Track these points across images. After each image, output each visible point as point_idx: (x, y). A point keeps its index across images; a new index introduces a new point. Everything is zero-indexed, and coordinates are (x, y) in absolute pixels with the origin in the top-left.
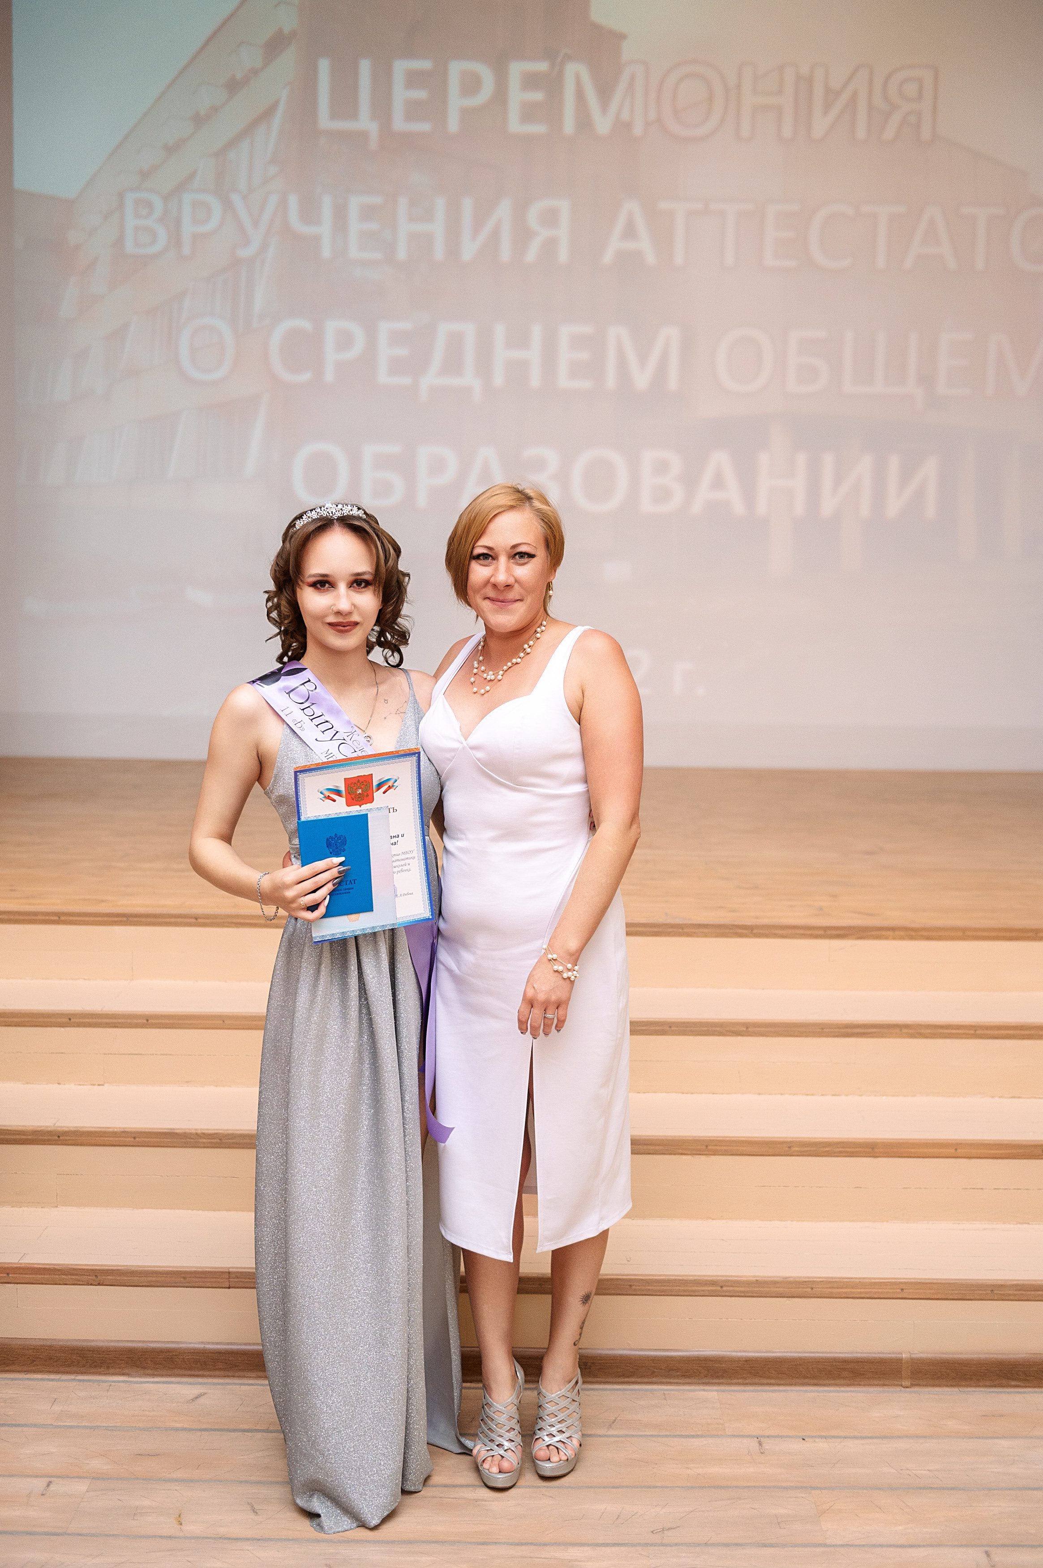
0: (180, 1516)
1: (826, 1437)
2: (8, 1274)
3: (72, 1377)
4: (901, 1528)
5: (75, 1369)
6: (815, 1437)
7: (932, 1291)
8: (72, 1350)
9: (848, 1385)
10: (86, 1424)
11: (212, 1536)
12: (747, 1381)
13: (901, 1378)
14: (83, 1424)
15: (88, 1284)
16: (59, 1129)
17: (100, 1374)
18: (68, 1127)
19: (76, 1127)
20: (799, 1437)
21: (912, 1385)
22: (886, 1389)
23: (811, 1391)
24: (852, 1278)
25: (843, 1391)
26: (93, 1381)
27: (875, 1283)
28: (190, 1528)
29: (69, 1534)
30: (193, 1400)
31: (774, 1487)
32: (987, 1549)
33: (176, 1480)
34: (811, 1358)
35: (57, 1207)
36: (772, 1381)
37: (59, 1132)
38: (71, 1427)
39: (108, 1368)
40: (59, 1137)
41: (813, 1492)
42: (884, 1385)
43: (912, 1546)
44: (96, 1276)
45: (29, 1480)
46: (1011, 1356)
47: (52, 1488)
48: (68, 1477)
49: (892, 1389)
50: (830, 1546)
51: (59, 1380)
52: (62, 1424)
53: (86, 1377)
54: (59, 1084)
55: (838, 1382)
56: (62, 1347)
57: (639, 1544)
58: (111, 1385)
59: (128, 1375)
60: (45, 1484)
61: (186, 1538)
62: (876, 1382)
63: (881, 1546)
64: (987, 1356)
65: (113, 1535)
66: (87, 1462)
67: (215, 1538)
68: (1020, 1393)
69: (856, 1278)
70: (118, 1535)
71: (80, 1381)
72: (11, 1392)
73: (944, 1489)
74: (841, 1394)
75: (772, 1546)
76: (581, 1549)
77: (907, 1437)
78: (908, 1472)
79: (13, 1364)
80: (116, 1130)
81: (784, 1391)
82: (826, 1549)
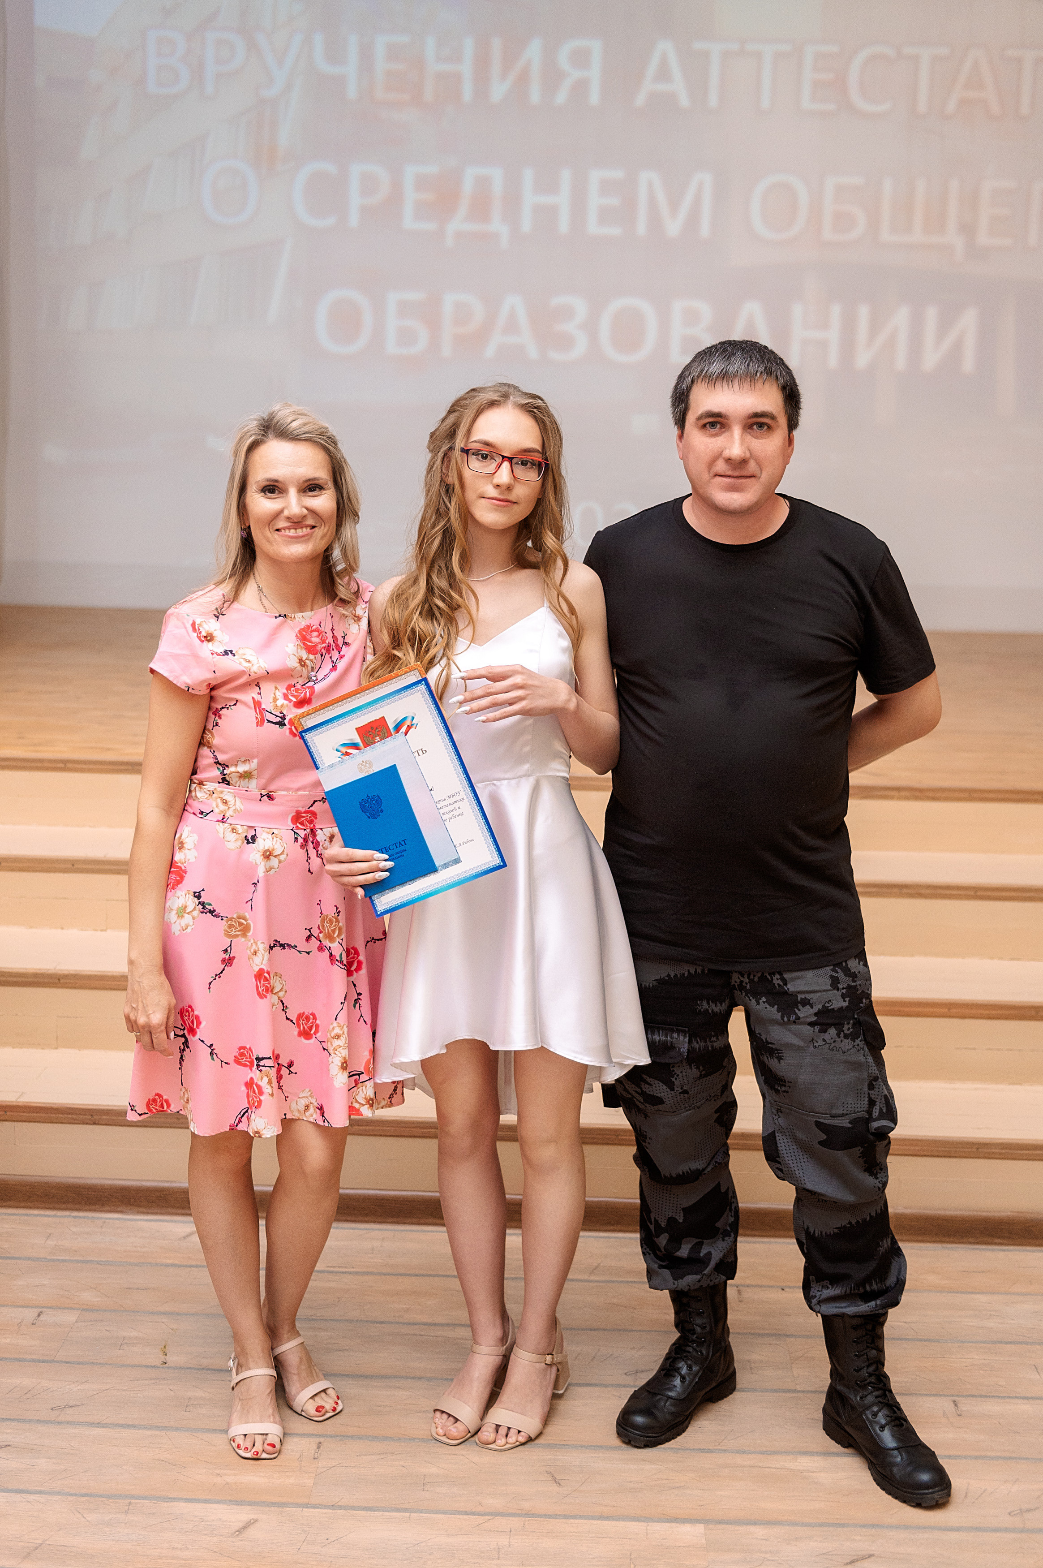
0: (165, 1347)
2: (5, 1112)
3: (67, 1213)
5: (70, 1205)
8: (67, 1187)
10: (79, 1258)
11: (196, 1366)
14: (76, 1258)
15: (84, 1123)
16: (59, 972)
17: (95, 1211)
18: (68, 971)
19: (75, 971)
20: (777, 1287)
26: (88, 1218)
28: (173, 1359)
29: (56, 1362)
30: (184, 1238)
31: (750, 1334)
32: (955, 1398)
33: (164, 1313)
35: (57, 1048)
37: (60, 975)
38: (64, 1261)
39: (103, 1205)
40: (59, 980)
44: (92, 1115)
45: (20, 1309)
46: (996, 1214)
47: (42, 1318)
48: (59, 1308)
51: (55, 1216)
52: (55, 1258)
53: (81, 1214)
54: (62, 928)
56: (58, 1184)
57: (612, 1385)
58: (104, 1222)
59: (122, 1212)
60: (36, 1314)
61: (169, 1368)
64: (971, 1213)
65: (100, 1364)
66: (78, 1294)
67: (198, 1369)
68: (1003, 1250)
70: (104, 1364)
71: (75, 1217)
72: (7, 1226)
73: (918, 1340)
79: (10, 1200)
80: (115, 974)
81: (768, 1242)
82: (795, 1395)
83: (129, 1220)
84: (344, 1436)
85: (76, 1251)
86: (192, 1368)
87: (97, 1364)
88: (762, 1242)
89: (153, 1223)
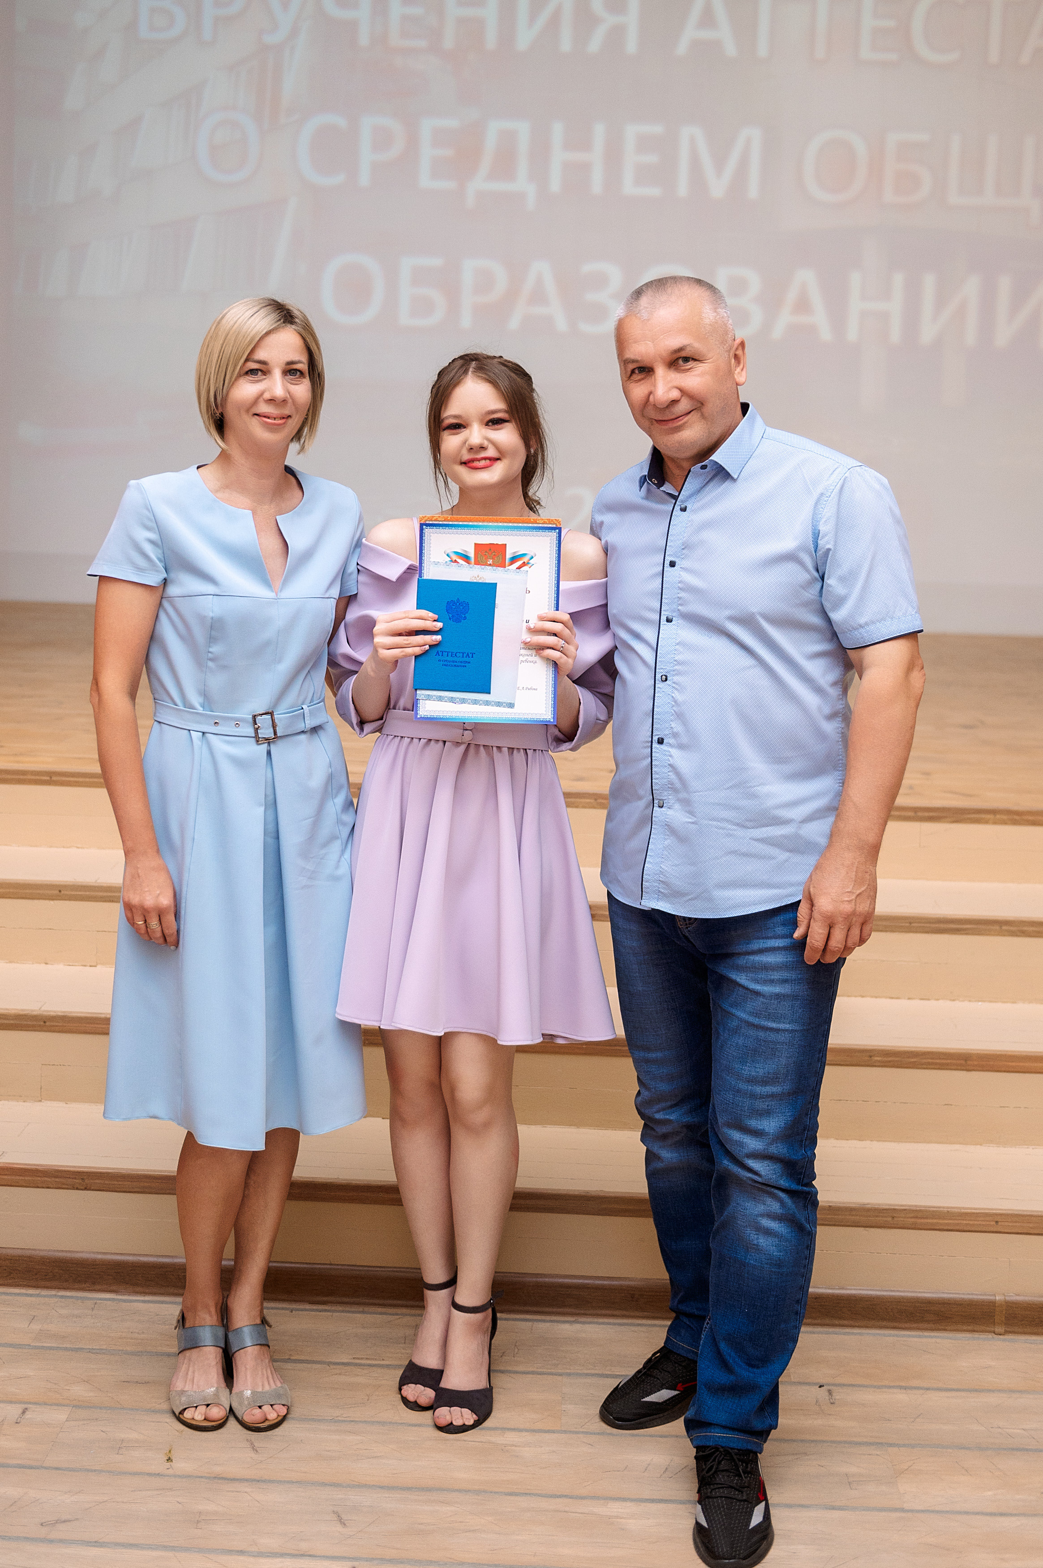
0: (170, 1451)
1: (905, 1388)
3: (53, 1292)
4: (990, 1493)
5: (56, 1283)
6: (893, 1387)
7: (1031, 1225)
8: (54, 1262)
9: (932, 1330)
10: (68, 1346)
11: (205, 1475)
12: (816, 1321)
13: (994, 1323)
14: (64, 1346)
15: (73, 1188)
16: (44, 1013)
17: (84, 1290)
18: (55, 1012)
19: (64, 1012)
20: (875, 1386)
21: (1006, 1332)
22: (976, 1335)
23: (890, 1336)
24: (939, 1208)
25: (926, 1337)
26: (77, 1298)
27: (967, 1214)
28: (181, 1466)
29: (46, 1468)
31: (845, 1442)
34: (891, 1297)
35: (40, 1101)
36: (846, 1322)
37: (46, 1017)
38: (51, 1348)
39: (94, 1283)
40: (45, 1022)
41: (890, 1449)
42: (974, 1331)
43: (1002, 1515)
44: (82, 1179)
47: (29, 1415)
48: (46, 1404)
49: (983, 1336)
50: (908, 1511)
51: (38, 1295)
52: (40, 1344)
53: (68, 1293)
54: (46, 964)
55: (921, 1325)
56: (43, 1258)
58: (96, 1303)
59: (114, 1292)
60: (20, 1411)
61: (175, 1476)
62: (965, 1328)
63: (967, 1513)
65: (95, 1471)
66: (68, 1388)
67: (209, 1478)
69: (944, 1208)
70: (101, 1471)
71: (62, 1297)
73: (1040, 1451)
74: (924, 1340)
75: (840, 1508)
76: (624, 1504)
77: (999, 1391)
78: (1000, 1430)
81: (860, 1334)
82: (903, 1515)
83: (125, 1301)
84: (382, 1559)
85: (64, 1337)
86: (202, 1477)
87: (92, 1471)
88: (853, 1334)
89: (152, 1305)
